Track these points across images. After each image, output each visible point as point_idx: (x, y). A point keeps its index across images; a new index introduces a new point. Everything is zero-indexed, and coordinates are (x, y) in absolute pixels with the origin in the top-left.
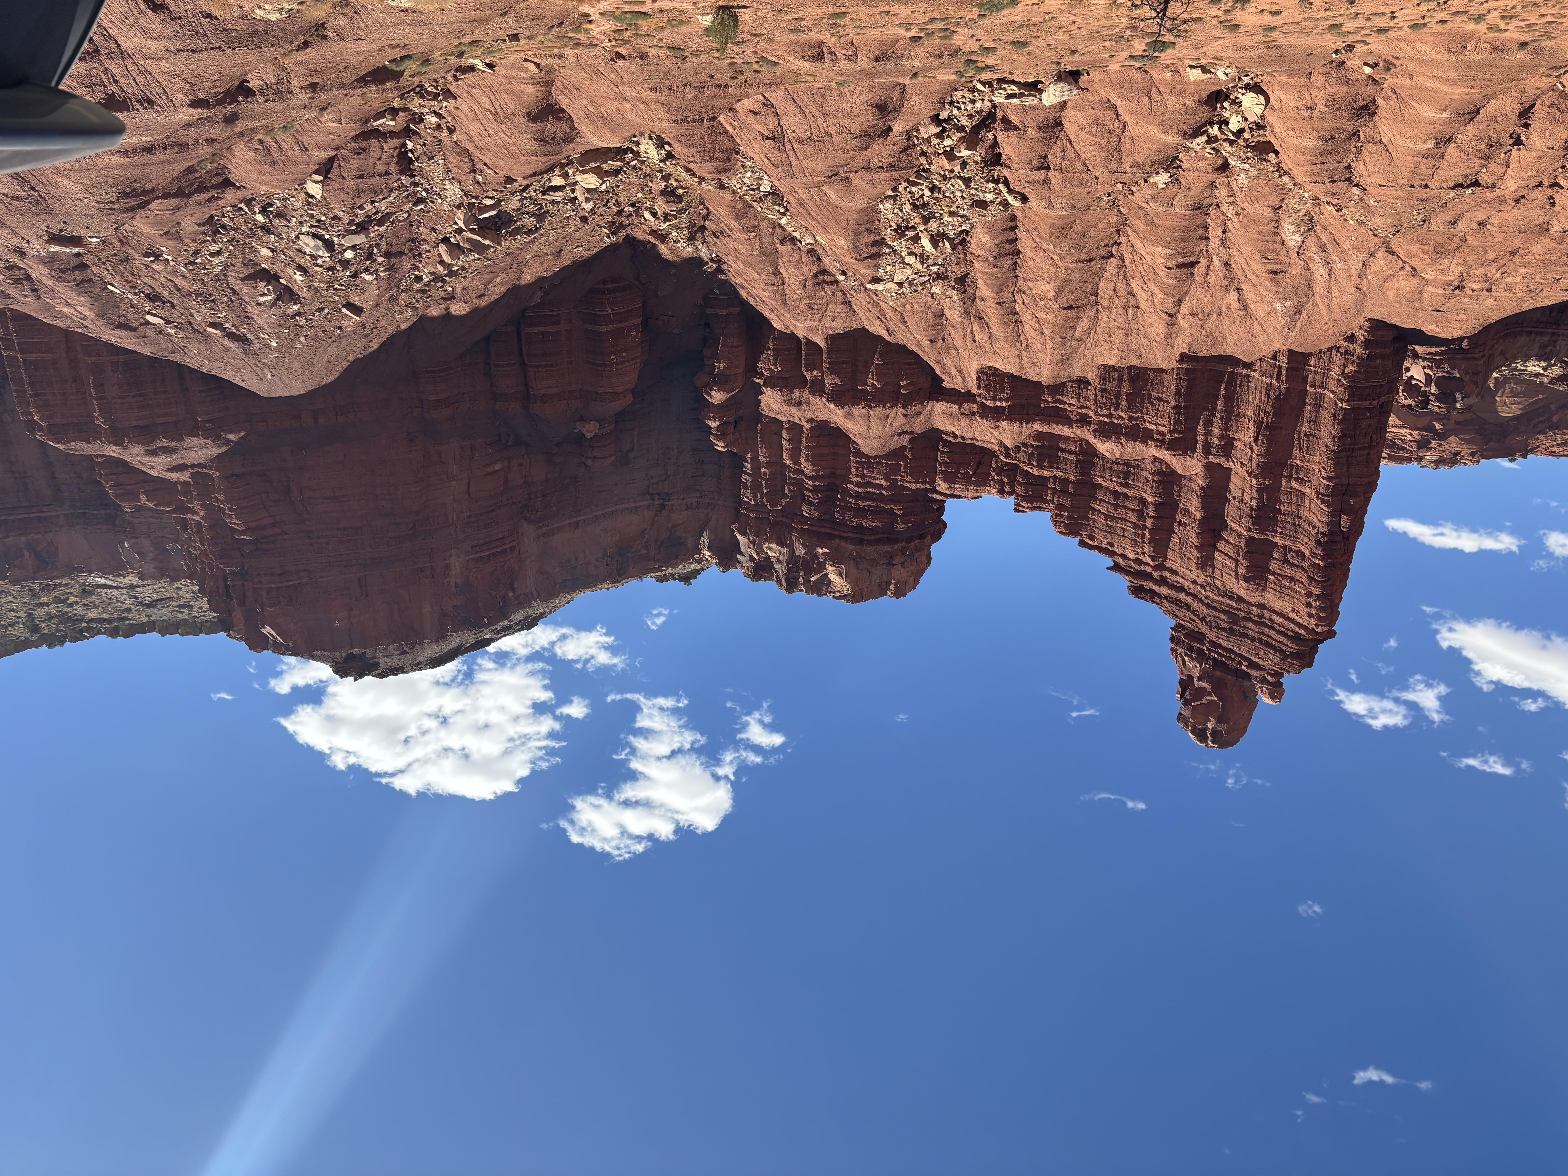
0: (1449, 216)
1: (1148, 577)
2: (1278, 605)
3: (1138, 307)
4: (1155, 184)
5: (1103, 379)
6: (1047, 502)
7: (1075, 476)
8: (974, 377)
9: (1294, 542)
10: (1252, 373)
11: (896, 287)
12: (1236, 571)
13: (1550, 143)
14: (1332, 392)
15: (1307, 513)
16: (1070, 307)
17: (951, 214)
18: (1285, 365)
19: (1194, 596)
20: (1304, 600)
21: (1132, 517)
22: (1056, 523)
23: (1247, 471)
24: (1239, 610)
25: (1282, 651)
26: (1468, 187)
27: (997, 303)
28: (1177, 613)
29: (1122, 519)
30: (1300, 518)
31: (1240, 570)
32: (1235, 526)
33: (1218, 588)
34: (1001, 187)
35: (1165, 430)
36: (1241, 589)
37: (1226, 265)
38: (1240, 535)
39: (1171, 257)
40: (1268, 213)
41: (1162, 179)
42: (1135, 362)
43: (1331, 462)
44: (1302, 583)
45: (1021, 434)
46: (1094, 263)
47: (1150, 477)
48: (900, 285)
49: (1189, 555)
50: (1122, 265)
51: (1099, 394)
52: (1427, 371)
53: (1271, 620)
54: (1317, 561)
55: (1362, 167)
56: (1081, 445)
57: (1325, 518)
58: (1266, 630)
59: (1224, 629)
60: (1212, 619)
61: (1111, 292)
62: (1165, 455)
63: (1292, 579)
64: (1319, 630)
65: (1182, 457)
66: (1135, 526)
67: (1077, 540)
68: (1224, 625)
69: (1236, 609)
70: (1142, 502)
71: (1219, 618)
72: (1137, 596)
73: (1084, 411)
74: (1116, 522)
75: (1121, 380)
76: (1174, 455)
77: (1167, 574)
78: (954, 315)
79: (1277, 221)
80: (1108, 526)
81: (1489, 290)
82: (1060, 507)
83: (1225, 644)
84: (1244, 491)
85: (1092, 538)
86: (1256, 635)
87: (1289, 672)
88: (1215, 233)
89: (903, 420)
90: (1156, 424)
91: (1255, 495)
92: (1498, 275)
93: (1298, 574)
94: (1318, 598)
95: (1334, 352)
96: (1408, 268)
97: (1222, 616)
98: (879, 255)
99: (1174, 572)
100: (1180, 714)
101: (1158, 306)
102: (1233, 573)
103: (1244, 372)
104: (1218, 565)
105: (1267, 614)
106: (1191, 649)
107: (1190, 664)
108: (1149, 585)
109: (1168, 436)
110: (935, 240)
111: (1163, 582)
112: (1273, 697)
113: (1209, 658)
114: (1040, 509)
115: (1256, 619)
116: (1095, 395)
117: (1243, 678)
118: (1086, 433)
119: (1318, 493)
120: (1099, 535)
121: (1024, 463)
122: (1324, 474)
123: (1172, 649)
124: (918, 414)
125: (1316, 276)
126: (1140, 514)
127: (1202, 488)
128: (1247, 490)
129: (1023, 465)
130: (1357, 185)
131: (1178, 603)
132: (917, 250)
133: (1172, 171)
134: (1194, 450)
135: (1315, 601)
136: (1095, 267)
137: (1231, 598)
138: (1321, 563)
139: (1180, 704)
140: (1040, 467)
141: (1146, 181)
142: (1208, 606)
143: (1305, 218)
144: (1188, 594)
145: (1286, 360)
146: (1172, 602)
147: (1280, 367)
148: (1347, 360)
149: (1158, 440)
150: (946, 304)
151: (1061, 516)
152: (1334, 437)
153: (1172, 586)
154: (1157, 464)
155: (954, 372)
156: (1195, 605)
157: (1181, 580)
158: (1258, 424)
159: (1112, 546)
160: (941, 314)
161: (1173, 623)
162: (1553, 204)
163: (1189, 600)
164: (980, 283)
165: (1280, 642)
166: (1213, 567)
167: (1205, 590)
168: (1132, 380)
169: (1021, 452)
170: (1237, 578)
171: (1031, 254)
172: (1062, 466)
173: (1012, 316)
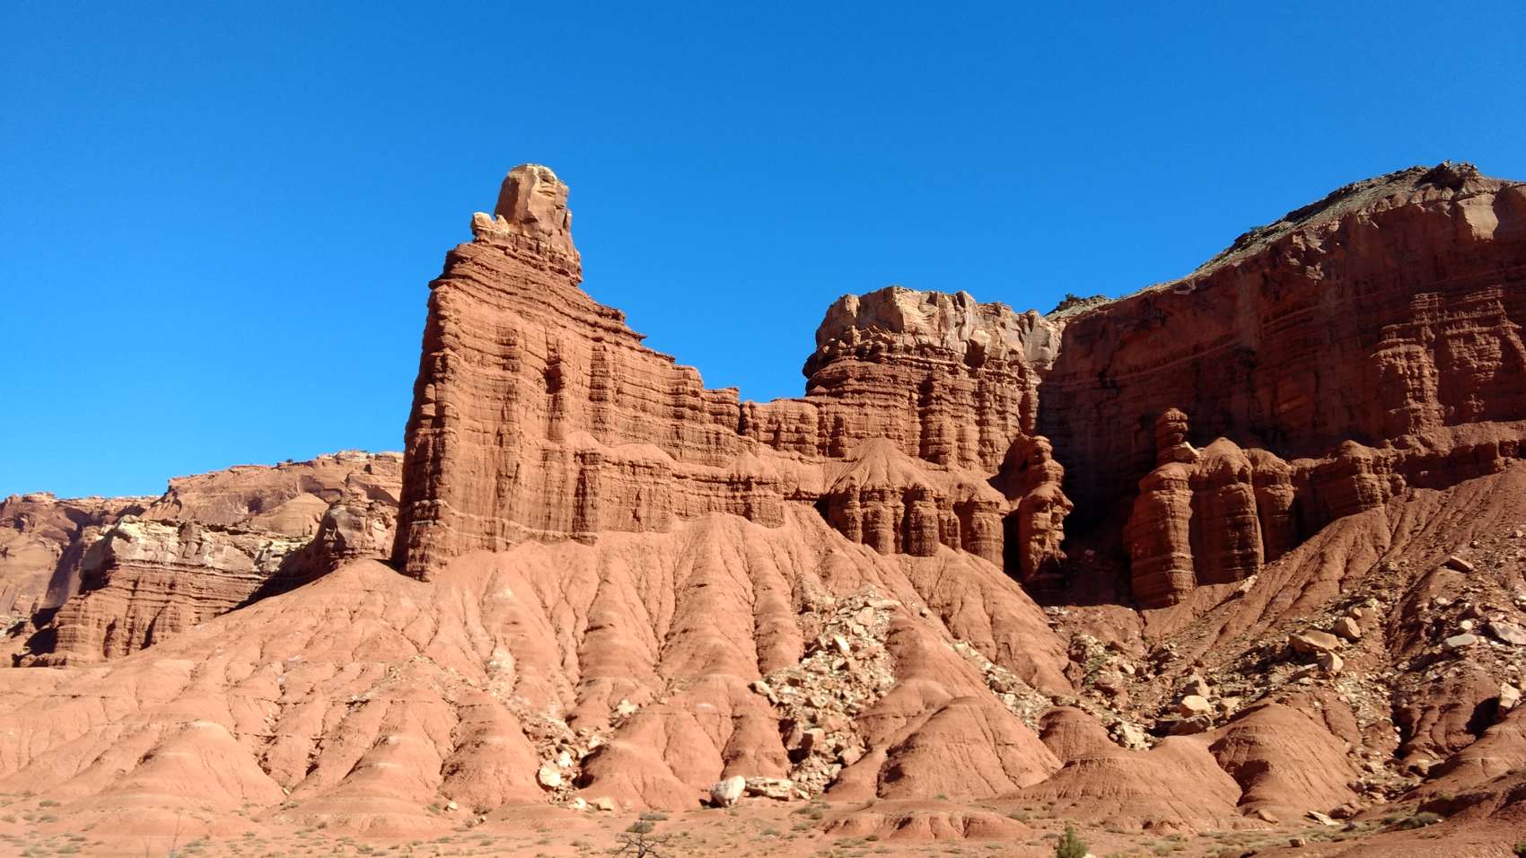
0: (370, 677)
1: (607, 330)
3: (637, 588)
4: (631, 703)
5: (664, 519)
6: (709, 399)
8: (787, 519)
9: (475, 371)
10: (528, 529)
11: (870, 602)
12: (526, 340)
13: (290, 741)
14: (453, 514)
15: (466, 400)
16: (701, 586)
17: (821, 673)
18: (497, 538)
19: (562, 313)
20: (461, 316)
21: (626, 388)
23: (523, 436)
24: (520, 303)
25: (477, 264)
26: (356, 702)
27: (769, 588)
28: (577, 297)
29: (635, 385)
30: (472, 395)
31: (523, 341)
32: (530, 383)
33: (541, 323)
34: (776, 700)
35: (603, 473)
36: (520, 323)
37: (558, 632)
38: (525, 375)
39: (610, 636)
40: (526, 678)
41: (626, 708)
42: (636, 537)
43: (449, 448)
44: (464, 332)
45: (738, 464)
46: (682, 629)
47: (614, 428)
48: (866, 605)
49: (571, 354)
50: (655, 628)
51: (667, 505)
53: (489, 294)
54: (453, 353)
55: (449, 719)
56: (680, 455)
57: (449, 395)
58: (493, 284)
59: (532, 283)
60: (544, 293)
61: (663, 601)
62: (601, 449)
63: (474, 335)
64: (444, 288)
65: (585, 447)
66: (623, 379)
68: (532, 287)
69: (523, 304)
70: (619, 403)
71: (538, 293)
73: (679, 489)
74: (641, 382)
75: (648, 518)
76: (593, 449)
77: (590, 334)
78: (812, 579)
79: (517, 671)
80: (648, 378)
81: (327, 611)
82: (695, 395)
83: (530, 269)
84: (525, 418)
85: (662, 366)
86: (502, 279)
87: (469, 245)
88: (572, 659)
89: (855, 474)
90: (612, 478)
91: (515, 415)
92: (321, 624)
93: (469, 340)
95: (455, 552)
96: (399, 628)
97: (535, 296)
98: (890, 633)
99: (584, 336)
101: (618, 590)
102: (528, 338)
103: (534, 531)
104: (543, 345)
105: (494, 300)
106: (561, 262)
107: (561, 246)
108: (605, 322)
109: (599, 467)
110: (834, 648)
111: (594, 325)
113: (544, 254)
115: (503, 295)
116: (671, 504)
118: (675, 467)
119: (458, 419)
120: (656, 369)
121: (732, 437)
122: (453, 437)
124: (839, 481)
125: (478, 621)
126: (619, 391)
127: (564, 419)
128: (522, 419)
129: (734, 434)
130: (451, 703)
131: (577, 307)
132: (851, 637)
133: (616, 715)
134: (575, 454)
135: (451, 316)
136: (679, 628)
137: (528, 314)
138: (448, 351)
140: (717, 433)
141: (640, 705)
142: (549, 305)
143: (492, 673)
144: (568, 315)
145: (498, 543)
146: (582, 306)
147: (502, 536)
148: (443, 544)
149: (609, 463)
150: (820, 589)
151: (694, 386)
153: (584, 322)
154: (608, 440)
155: (807, 522)
157: (578, 329)
158: (517, 481)
159: (643, 359)
160: (825, 577)
162: (281, 687)
163: (567, 310)
164: (788, 607)
165: (479, 274)
166: (547, 343)
167: (553, 320)
169: (736, 446)
170: (524, 333)
171: (740, 635)
172: (696, 434)
173: (755, 577)
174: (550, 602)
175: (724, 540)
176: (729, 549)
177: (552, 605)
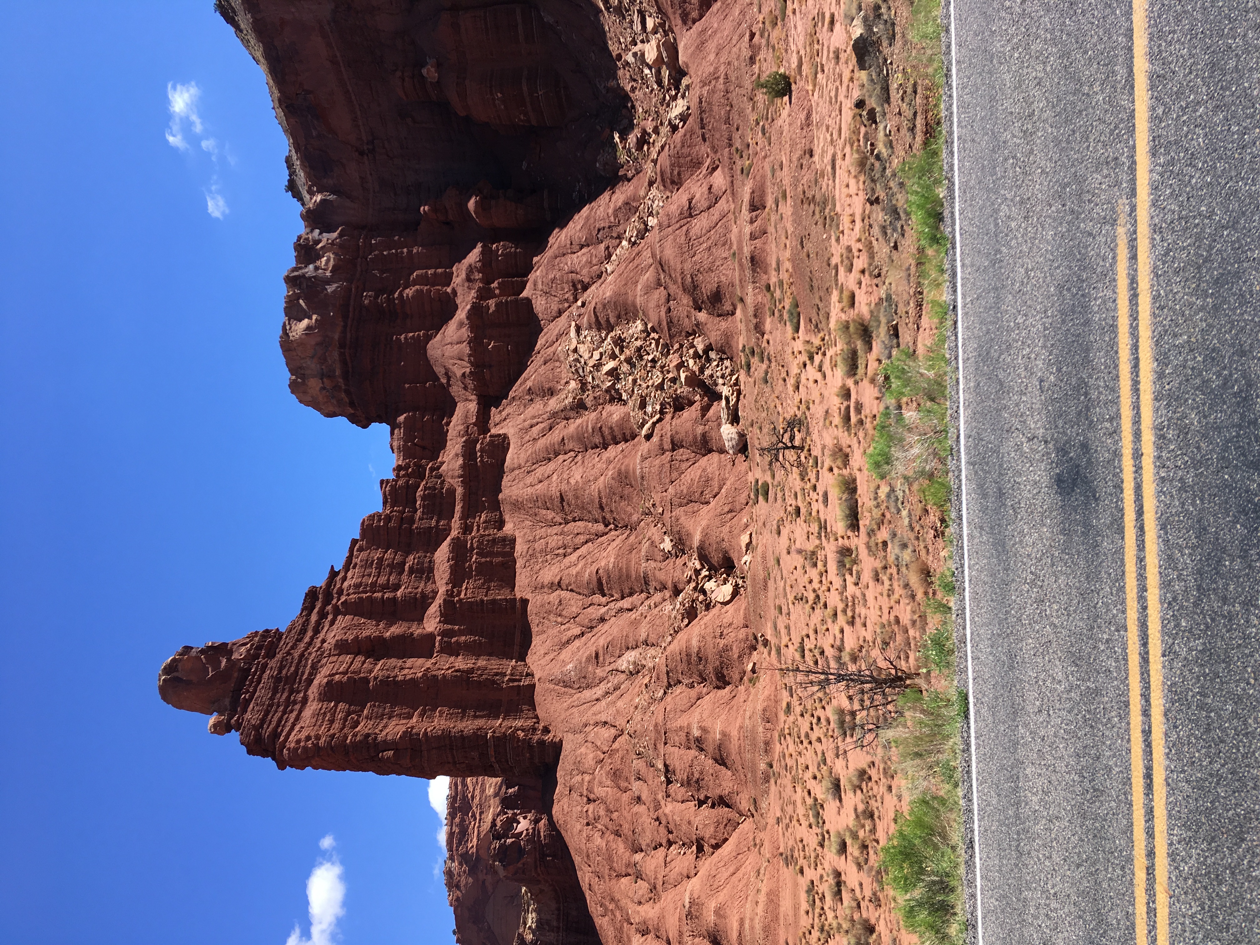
0: (644, 770)
1: (327, 601)
2: (308, 713)
3: (565, 556)
4: (663, 541)
5: (504, 540)
6: (392, 506)
7: (417, 528)
8: (501, 432)
9: (367, 718)
10: (515, 661)
11: (572, 347)
12: (337, 673)
13: (700, 827)
14: (501, 724)
15: (394, 723)
16: (562, 500)
17: (635, 381)
18: (522, 684)
19: (310, 644)
20: (312, 734)
21: (382, 580)
22: (372, 517)
23: (429, 668)
24: (300, 683)
25: (261, 726)
26: (666, 777)
27: (563, 439)
28: (293, 632)
29: (379, 573)
30: (389, 718)
31: (337, 676)
32: (378, 667)
33: (319, 661)
34: (658, 416)
35: (462, 596)
36: (320, 679)
37: (602, 620)
38: (371, 671)
39: (607, 571)
40: (643, 636)
41: (667, 545)
42: (519, 563)
43: (440, 732)
44: (328, 731)
45: (452, 477)
46: (599, 511)
47: (420, 590)
48: (575, 350)
49: (349, 632)
50: (598, 535)
51: (491, 538)
52: (525, 832)
53: (292, 711)
54: (350, 738)
55: (678, 691)
56: (445, 530)
57: (389, 738)
58: (281, 708)
59: (280, 672)
60: (290, 661)
61: (576, 532)
62: (439, 600)
63: (332, 722)
64: (285, 751)
65: (438, 614)
66: (374, 584)
67: (358, 537)
68: (284, 672)
69: (301, 679)
70: (397, 587)
71: (290, 666)
72: (307, 595)
73: (475, 528)
74: (376, 568)
75: (503, 554)
76: (440, 606)
77: (330, 617)
78: (554, 404)
79: (637, 647)
80: (373, 561)
81: (588, 824)
82: (388, 518)
83: (266, 676)
84: (411, 668)
85: (361, 550)
86: (276, 701)
87: (242, 734)
88: (626, 603)
89: (459, 373)
90: (466, 589)
91: (408, 677)
92: (600, 827)
93: (337, 725)
94: (316, 745)
96: (602, 756)
97: (293, 669)
98: (599, 330)
99: (332, 623)
100: (192, 648)
101: (566, 572)
102: (334, 671)
103: (517, 655)
104: (341, 658)
105: (298, 707)
106: (259, 648)
107: (243, 649)
108: (318, 605)
109: (457, 598)
110: (614, 373)
111: (323, 615)
112: (215, 726)
113: (250, 664)
114: (385, 503)
115: (292, 698)
116: (489, 535)
117: (232, 697)
118: (456, 532)
119: (412, 728)
120: (364, 555)
121: (427, 483)
122: (429, 730)
123: (257, 632)
124: (465, 388)
125: (594, 690)
126: (385, 587)
127: (412, 634)
128: (412, 671)
129: (424, 482)
130: (665, 693)
131: (303, 631)
132: (604, 360)
133: (673, 552)
134: (445, 622)
135: (313, 743)
136: (597, 514)
137: (310, 674)
138: (348, 741)
139: (202, 646)
140: (423, 498)
141: (665, 533)
142: (302, 655)
143: (640, 667)
144: (312, 638)
145: (526, 683)
146: (303, 626)
147: (520, 680)
149: (453, 592)
150: (562, 395)
151: (379, 521)
152: (462, 731)
153: (318, 624)
154: (431, 595)
155: (504, 414)
156: (302, 645)
157: (326, 629)
158: (471, 671)
159: (354, 568)
160: (552, 392)
161: (283, 630)
162: (655, 848)
163: (307, 639)
164: (579, 421)
165: (271, 721)
166: (339, 655)
167: (317, 651)
168: (503, 564)
169: (436, 480)
170: (330, 675)
171: (604, 459)
172: (425, 516)
173: (553, 453)
174: (577, 631)
175: (521, 485)
176: (529, 480)
177: (580, 628)
